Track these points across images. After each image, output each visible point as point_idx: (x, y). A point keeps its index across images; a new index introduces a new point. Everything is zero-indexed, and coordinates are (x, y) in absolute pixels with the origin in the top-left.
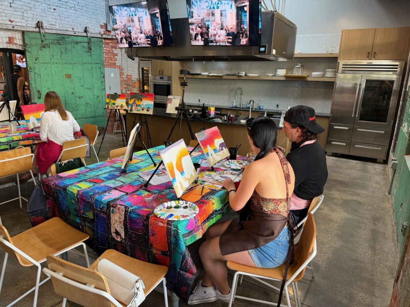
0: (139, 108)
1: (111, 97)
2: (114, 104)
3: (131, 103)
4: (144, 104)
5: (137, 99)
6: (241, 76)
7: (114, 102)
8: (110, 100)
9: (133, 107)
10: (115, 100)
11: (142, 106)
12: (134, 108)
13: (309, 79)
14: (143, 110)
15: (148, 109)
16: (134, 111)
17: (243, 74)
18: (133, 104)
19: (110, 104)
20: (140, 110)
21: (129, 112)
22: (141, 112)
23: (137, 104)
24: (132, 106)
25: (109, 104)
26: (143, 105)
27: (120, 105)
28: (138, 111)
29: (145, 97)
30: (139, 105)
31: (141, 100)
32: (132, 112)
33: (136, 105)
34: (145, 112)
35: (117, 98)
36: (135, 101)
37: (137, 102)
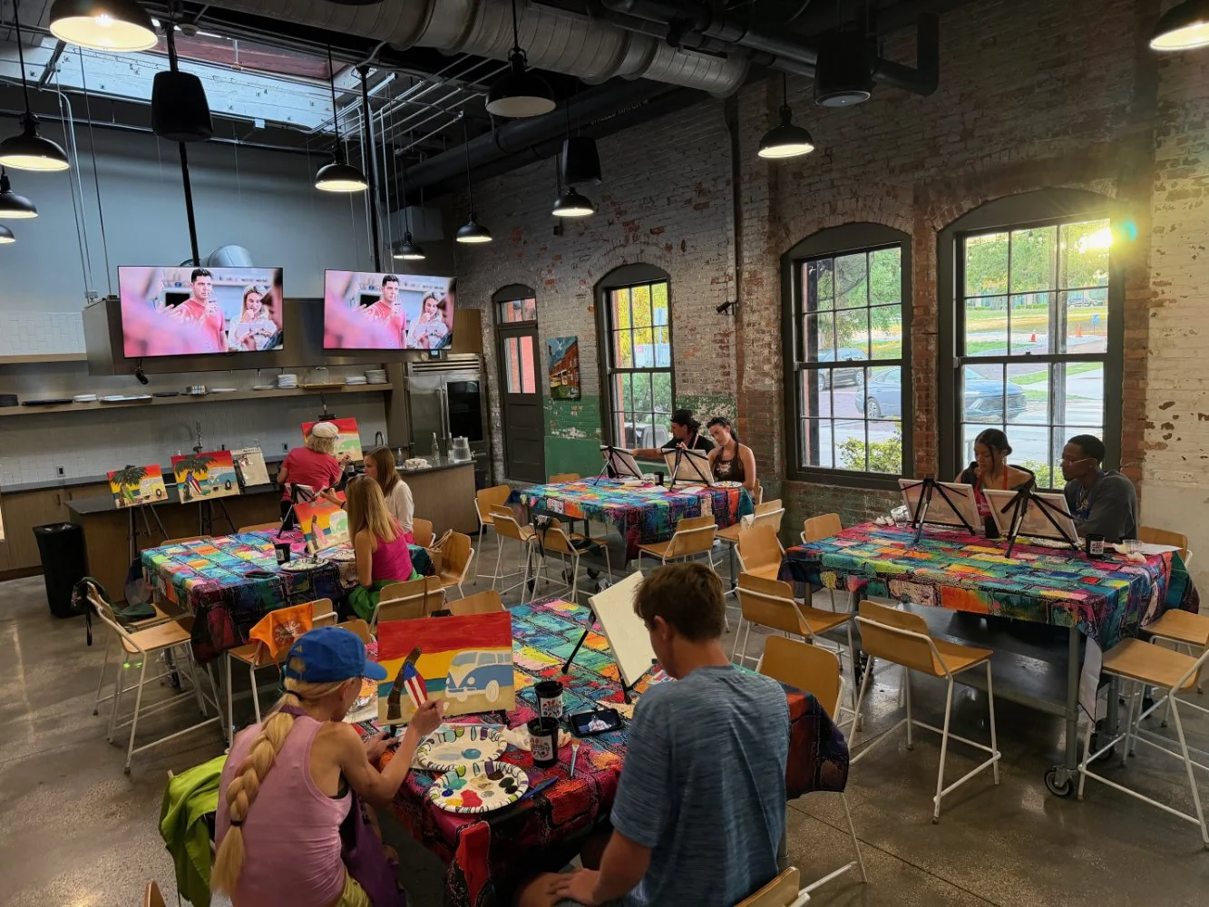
0: (204, 487)
1: (122, 478)
2: (137, 492)
3: (184, 481)
4: (215, 476)
5: (193, 467)
6: (198, 395)
7: (134, 487)
8: (123, 485)
9: (190, 489)
10: (137, 483)
11: (212, 481)
12: (192, 490)
13: (348, 389)
14: (216, 489)
15: (228, 484)
16: (197, 497)
17: (203, 391)
18: (187, 481)
19: (125, 494)
20: (209, 492)
21: (183, 502)
22: (213, 495)
23: (198, 479)
24: (187, 487)
25: (123, 496)
26: (212, 478)
27: (155, 491)
28: (205, 494)
29: (213, 460)
30: (206, 481)
31: (205, 469)
32: (192, 500)
33: (197, 482)
34: (222, 493)
35: (139, 477)
36: (190, 473)
37: (195, 475)
